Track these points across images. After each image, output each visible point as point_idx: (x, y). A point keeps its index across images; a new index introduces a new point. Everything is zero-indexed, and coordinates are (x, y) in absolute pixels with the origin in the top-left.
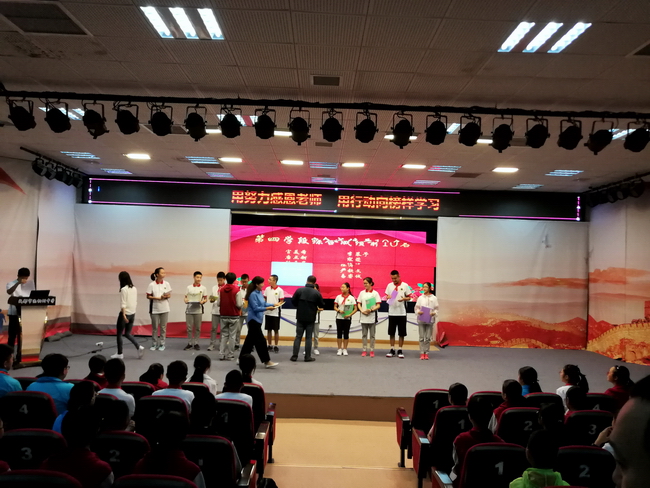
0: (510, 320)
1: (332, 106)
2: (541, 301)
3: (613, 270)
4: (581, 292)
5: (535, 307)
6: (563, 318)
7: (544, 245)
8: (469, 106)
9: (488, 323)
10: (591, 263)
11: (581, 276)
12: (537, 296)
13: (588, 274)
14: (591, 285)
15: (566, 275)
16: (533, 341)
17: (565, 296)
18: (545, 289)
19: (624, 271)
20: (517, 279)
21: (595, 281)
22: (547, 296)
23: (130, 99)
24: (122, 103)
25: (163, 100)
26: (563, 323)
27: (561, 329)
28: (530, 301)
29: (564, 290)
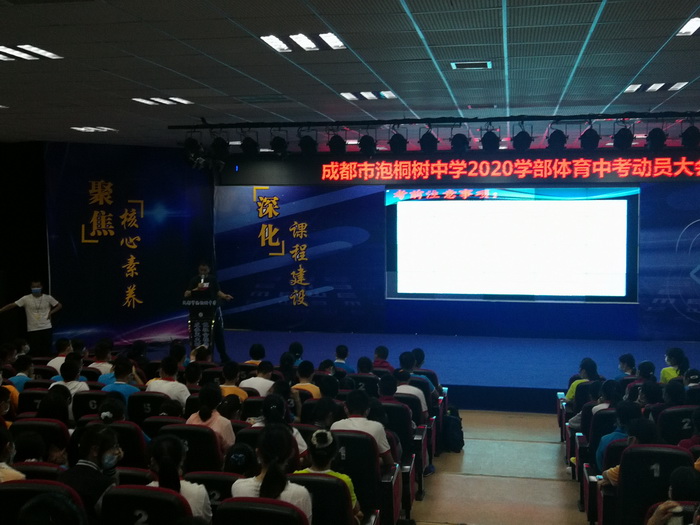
1: (490, 120)
8: (622, 111)
23: (309, 124)
24: (303, 128)
25: (338, 124)
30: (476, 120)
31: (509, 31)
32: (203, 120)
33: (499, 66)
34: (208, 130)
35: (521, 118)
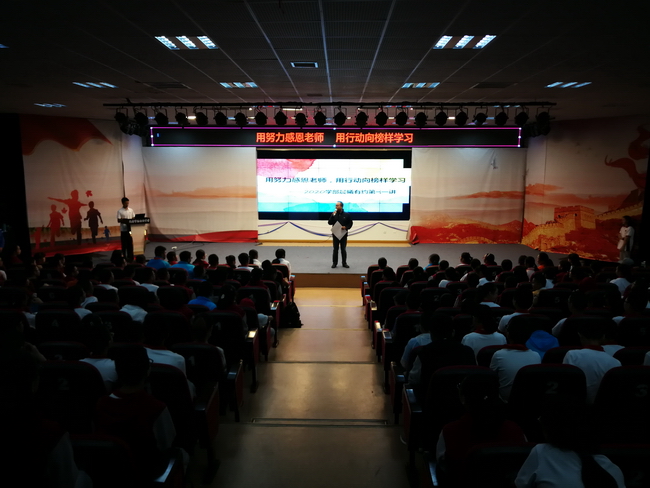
0: (466, 223)
1: (320, 105)
2: (489, 209)
3: (538, 185)
4: (518, 201)
5: (484, 214)
6: (505, 221)
7: (492, 167)
8: (401, 101)
9: (449, 226)
10: (527, 179)
11: (519, 189)
12: (486, 205)
13: (525, 187)
14: (527, 196)
15: (508, 189)
16: (482, 238)
17: (507, 204)
18: (492, 200)
19: (544, 186)
20: (471, 193)
21: (529, 193)
22: (493, 205)
26: (504, 225)
27: (503, 229)
28: (481, 209)
29: (506, 200)
30: (311, 104)
31: (327, 40)
32: (128, 100)
33: (322, 66)
34: (131, 107)
35: (340, 104)
